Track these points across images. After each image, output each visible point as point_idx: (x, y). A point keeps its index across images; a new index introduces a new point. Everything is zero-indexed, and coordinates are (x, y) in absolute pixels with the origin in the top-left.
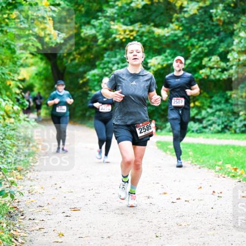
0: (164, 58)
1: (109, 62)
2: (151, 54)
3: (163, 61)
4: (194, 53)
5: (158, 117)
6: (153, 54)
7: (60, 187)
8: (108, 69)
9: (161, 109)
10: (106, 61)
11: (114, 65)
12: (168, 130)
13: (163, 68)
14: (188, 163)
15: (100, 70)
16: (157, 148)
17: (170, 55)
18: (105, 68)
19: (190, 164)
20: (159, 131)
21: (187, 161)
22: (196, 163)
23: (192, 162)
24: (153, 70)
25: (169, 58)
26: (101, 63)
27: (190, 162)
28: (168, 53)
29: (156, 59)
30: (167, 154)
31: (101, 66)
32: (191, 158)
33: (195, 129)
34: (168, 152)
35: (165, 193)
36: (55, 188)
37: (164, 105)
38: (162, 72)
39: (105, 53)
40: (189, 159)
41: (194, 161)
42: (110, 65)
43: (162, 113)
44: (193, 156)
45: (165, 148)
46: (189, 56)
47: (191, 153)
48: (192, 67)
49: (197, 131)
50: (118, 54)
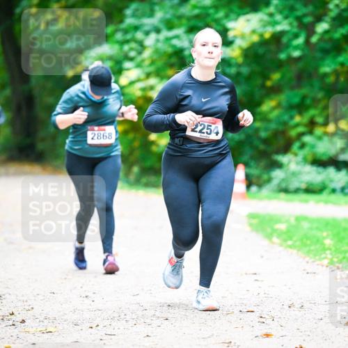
0: (266, 18)
1: (136, 28)
2: (235, 8)
3: (264, 26)
4: (337, 6)
5: (252, 158)
6: (241, 7)
7: (23, 321)
8: (133, 45)
9: (259, 138)
10: (130, 24)
11: (147, 33)
12: (275, 188)
13: (264, 43)
14: (323, 266)
15: (116, 47)
16: (248, 229)
17: (280, 12)
18: (127, 42)
19: (327, 266)
20: (254, 189)
21: (320, 259)
22: (340, 266)
23: (332, 263)
24: (240, 48)
25: (278, 17)
26: (116, 31)
27: (326, 262)
28: (276, 6)
29: (248, 20)
30: (273, 243)
31: (119, 36)
32: (328, 252)
33: (338, 186)
34: (275, 239)
35: (267, 335)
36: (11, 323)
37: (266, 129)
38: (261, 51)
39: (127, 7)
40: (323, 256)
41: (335, 260)
42: (139, 35)
43: (262, 147)
44: (333, 249)
45: (269, 230)
46: (325, 14)
47: (328, 242)
48: (331, 40)
49: (343, 189)
50: (157, 8)
